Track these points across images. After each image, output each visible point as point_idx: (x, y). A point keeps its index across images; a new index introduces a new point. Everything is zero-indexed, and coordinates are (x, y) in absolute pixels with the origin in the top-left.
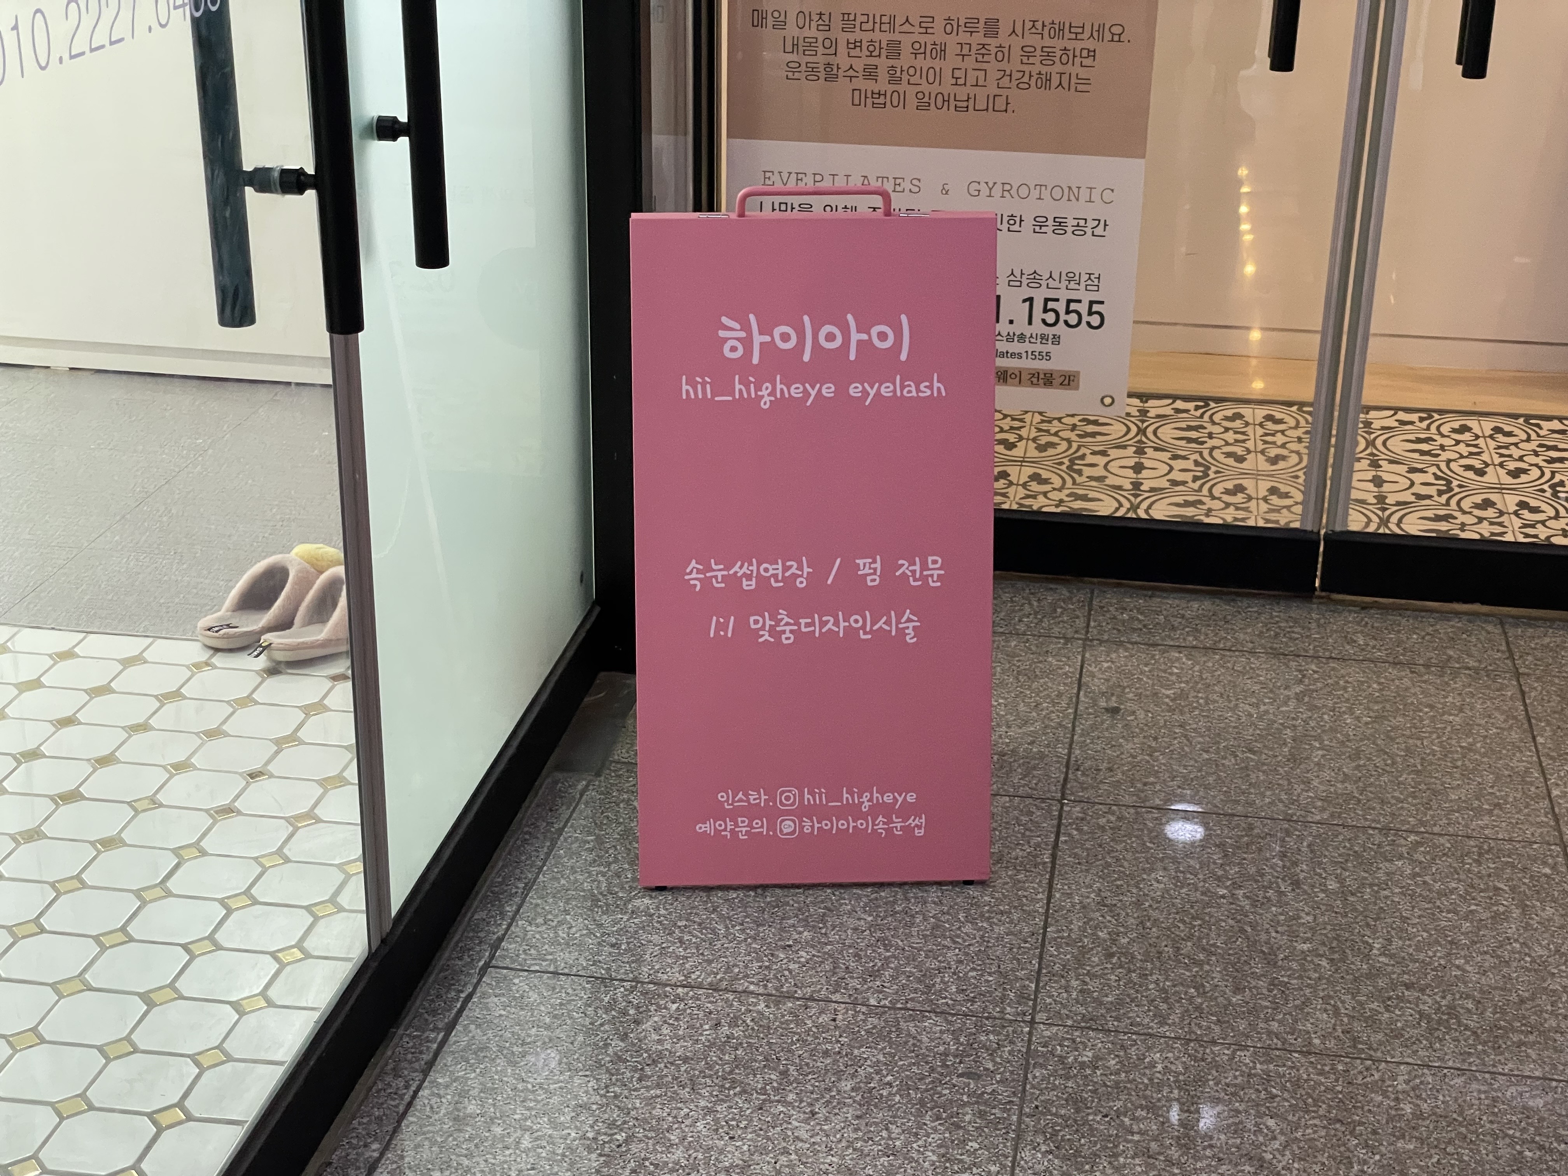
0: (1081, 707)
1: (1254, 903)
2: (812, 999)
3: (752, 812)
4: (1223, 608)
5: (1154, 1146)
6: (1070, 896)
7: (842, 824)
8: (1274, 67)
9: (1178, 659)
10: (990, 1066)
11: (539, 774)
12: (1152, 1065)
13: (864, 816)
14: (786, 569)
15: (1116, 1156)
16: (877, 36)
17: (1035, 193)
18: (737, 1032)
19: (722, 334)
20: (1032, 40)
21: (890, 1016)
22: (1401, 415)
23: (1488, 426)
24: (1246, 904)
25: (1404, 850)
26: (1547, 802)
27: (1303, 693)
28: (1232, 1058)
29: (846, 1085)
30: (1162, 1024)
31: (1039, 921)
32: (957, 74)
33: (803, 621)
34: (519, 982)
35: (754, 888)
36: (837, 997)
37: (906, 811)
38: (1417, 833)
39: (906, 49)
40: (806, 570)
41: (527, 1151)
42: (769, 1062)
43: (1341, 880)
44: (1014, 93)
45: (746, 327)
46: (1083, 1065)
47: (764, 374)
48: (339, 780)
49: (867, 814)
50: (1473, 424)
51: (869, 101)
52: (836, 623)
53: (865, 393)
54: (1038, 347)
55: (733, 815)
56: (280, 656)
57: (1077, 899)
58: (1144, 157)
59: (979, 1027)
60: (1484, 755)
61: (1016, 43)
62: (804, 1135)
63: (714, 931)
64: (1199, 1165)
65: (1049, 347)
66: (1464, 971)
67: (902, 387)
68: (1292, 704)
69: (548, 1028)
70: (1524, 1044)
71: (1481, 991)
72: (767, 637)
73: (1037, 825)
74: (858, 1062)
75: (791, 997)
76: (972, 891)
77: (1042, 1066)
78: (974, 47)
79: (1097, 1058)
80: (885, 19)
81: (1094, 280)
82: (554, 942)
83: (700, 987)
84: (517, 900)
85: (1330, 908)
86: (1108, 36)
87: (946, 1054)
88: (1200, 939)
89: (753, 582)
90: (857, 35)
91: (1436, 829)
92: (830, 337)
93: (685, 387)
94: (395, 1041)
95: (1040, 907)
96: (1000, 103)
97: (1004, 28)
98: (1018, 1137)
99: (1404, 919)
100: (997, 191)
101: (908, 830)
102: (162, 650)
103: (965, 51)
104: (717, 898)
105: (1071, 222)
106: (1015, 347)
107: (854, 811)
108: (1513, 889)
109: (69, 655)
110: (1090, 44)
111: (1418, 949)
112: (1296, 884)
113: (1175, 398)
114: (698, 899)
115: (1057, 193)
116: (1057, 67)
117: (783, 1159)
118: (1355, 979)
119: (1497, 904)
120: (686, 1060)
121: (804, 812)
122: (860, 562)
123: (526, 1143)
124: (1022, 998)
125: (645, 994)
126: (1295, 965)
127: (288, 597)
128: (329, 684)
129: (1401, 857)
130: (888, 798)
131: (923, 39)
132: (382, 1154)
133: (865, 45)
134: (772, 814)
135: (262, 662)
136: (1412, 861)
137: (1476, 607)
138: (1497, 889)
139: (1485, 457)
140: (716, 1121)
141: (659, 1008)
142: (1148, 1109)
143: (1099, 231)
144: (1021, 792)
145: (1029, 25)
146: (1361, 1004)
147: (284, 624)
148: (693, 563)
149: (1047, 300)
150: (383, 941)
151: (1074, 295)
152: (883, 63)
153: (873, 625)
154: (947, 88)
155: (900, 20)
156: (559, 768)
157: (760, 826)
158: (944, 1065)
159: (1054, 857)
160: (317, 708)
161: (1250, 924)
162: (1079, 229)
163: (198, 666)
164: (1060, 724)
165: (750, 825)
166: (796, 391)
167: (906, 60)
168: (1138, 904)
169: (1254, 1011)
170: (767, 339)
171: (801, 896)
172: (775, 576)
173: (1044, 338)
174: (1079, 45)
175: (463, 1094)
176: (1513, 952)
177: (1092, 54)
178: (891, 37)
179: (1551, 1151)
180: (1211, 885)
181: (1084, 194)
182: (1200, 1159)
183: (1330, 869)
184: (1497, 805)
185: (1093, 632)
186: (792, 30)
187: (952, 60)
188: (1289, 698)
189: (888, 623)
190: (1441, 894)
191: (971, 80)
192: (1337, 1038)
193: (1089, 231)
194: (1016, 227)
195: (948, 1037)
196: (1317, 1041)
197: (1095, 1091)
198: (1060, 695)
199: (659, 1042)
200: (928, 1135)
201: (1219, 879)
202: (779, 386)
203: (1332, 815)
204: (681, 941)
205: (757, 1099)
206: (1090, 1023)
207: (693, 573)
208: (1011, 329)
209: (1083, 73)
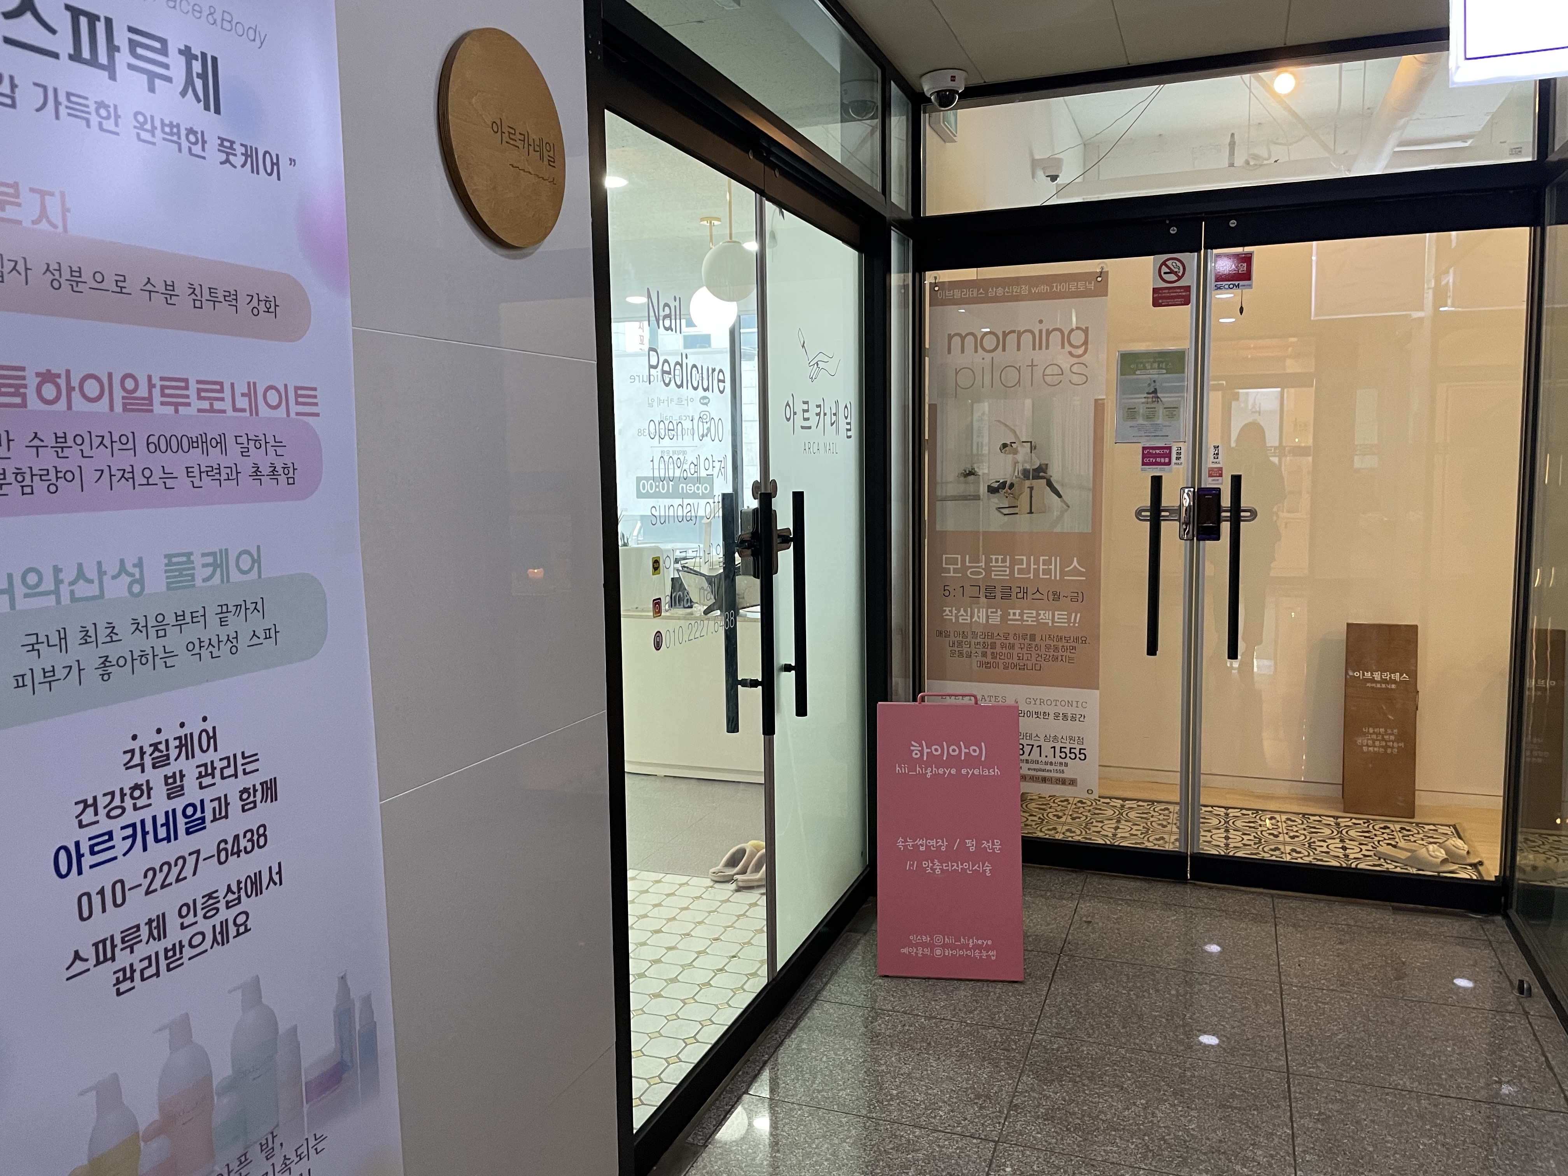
0: (1074, 920)
1: (1137, 997)
2: (944, 1019)
3: (924, 945)
4: (1145, 885)
5: (1078, 1079)
6: (1058, 989)
7: (961, 953)
8: (1148, 654)
9: (1121, 904)
10: (1014, 1047)
11: (841, 933)
12: (1083, 1051)
13: (970, 949)
14: (937, 843)
15: (1061, 1081)
16: (986, 640)
17: (1054, 704)
18: (911, 1029)
19: (912, 748)
20: (1048, 642)
21: (975, 1027)
22: (1244, 812)
23: (1284, 817)
24: (1134, 997)
25: (1208, 981)
26: (1277, 967)
27: (1175, 920)
28: (1117, 1051)
29: (954, 1050)
30: (1089, 1037)
31: (1043, 998)
32: (1019, 655)
33: (944, 865)
34: (827, 1006)
35: (925, 979)
36: (954, 1019)
37: (988, 948)
38: (1215, 975)
39: (998, 645)
40: (946, 843)
41: (824, 1062)
42: (923, 1040)
43: (1177, 991)
44: (1043, 664)
45: (921, 745)
46: (1053, 1049)
47: (928, 764)
48: (760, 931)
49: (972, 948)
50: (1277, 816)
51: (984, 666)
52: (958, 866)
53: (968, 773)
54: (1059, 768)
55: (916, 945)
56: (740, 884)
57: (1060, 991)
58: (1097, 689)
59: (1012, 1034)
60: (1253, 947)
61: (1043, 644)
62: (934, 1064)
63: (906, 993)
64: (1095, 1087)
65: (1063, 768)
66: (1225, 1027)
67: (983, 771)
68: (1170, 924)
69: (836, 1022)
70: (1246, 1055)
71: (1231, 1035)
72: (929, 871)
73: (1048, 963)
74: (960, 1042)
75: (935, 1018)
76: (1016, 985)
77: (1036, 1049)
78: (1026, 645)
79: (1059, 1047)
80: (990, 634)
81: (1081, 740)
82: (842, 993)
83: (899, 1012)
84: (829, 977)
85: (1170, 1000)
86: (1080, 641)
87: (996, 1042)
88: (1111, 1008)
89: (924, 847)
90: (979, 640)
91: (1224, 974)
92: (954, 750)
93: (897, 768)
94: (777, 1022)
95: (1044, 993)
96: (1038, 667)
97: (1038, 638)
98: (1022, 1072)
99: (1202, 1006)
100: (1038, 702)
101: (989, 956)
102: (694, 881)
103: (1022, 646)
104: (909, 981)
105: (1070, 715)
106: (1048, 767)
107: (966, 947)
108: (1253, 999)
109: (659, 881)
110: (1073, 644)
111: (1206, 1018)
112: (1157, 991)
113: (1138, 800)
114: (901, 981)
115: (1063, 703)
116: (1061, 653)
117: (925, 1072)
118: (1176, 1027)
119: (1245, 1003)
120: (890, 1036)
121: (944, 946)
122: (967, 841)
123: (824, 1059)
124: (1031, 1024)
125: (876, 1013)
126: (1150, 1020)
127: (745, 861)
128: (760, 896)
129: (1206, 983)
130: (980, 942)
131: (1005, 641)
132: (769, 1059)
133: (981, 644)
134: (932, 947)
135: (733, 886)
136: (1210, 986)
137: (1261, 890)
138: (1246, 998)
139: (1280, 830)
140: (900, 1058)
141: (881, 1018)
142: (1078, 1066)
143: (1082, 719)
144: (1043, 950)
145: (1048, 637)
146: (1176, 1035)
147: (743, 872)
148: (900, 839)
149: (1061, 748)
150: (773, 980)
151: (1072, 746)
152: (989, 651)
153: (973, 867)
154: (1015, 661)
155: (996, 634)
156: (850, 931)
157: (927, 951)
158: (995, 1045)
159: (1053, 975)
160: (755, 904)
161: (1134, 1004)
162: (1073, 718)
163: (708, 887)
164: (1064, 926)
165: (923, 951)
166: (941, 771)
167: (998, 649)
168: (1087, 994)
169: (1130, 1035)
170: (929, 750)
171: (943, 983)
172: (933, 846)
173: (1061, 764)
174: (1069, 645)
175: (801, 1042)
176: (1248, 1021)
177: (1074, 648)
178: (993, 641)
179: (1248, 1092)
180: (1120, 989)
181: (1074, 704)
182: (1097, 1085)
183: (1173, 986)
184: (1254, 967)
185: (1085, 891)
186: (952, 638)
187: (1017, 650)
188: (1168, 921)
189: (979, 867)
190: (1220, 998)
191: (1025, 657)
192: (1164, 1047)
193: (1077, 719)
194: (1047, 717)
195: (998, 1036)
196: (1154, 1048)
197: (1056, 1059)
198: (1066, 915)
199: (880, 1030)
200: (985, 1068)
201: (1123, 987)
202: (934, 769)
203: (1179, 967)
204: (893, 996)
205: (917, 1052)
206: (1058, 1035)
207: (900, 843)
208: (1047, 760)
209: (1072, 655)
